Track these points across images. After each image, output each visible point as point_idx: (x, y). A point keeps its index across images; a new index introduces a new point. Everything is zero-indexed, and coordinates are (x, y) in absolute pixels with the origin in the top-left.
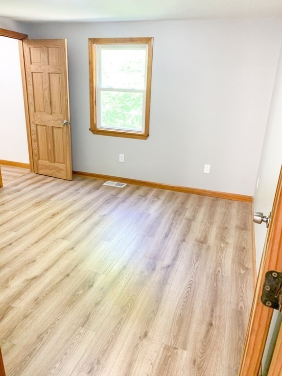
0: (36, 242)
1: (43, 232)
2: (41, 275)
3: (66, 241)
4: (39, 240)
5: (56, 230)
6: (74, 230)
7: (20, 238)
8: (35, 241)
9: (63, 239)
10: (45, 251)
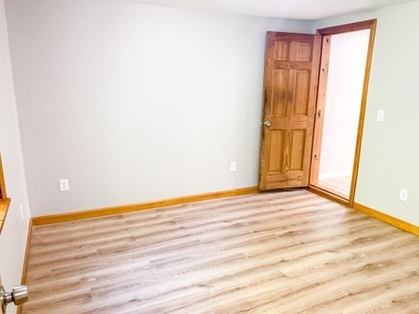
0: (318, 284)
1: (304, 296)
2: (323, 251)
3: (283, 272)
4: (313, 286)
5: (285, 293)
6: (263, 282)
7: (338, 299)
8: (318, 287)
9: (285, 276)
10: (311, 270)
